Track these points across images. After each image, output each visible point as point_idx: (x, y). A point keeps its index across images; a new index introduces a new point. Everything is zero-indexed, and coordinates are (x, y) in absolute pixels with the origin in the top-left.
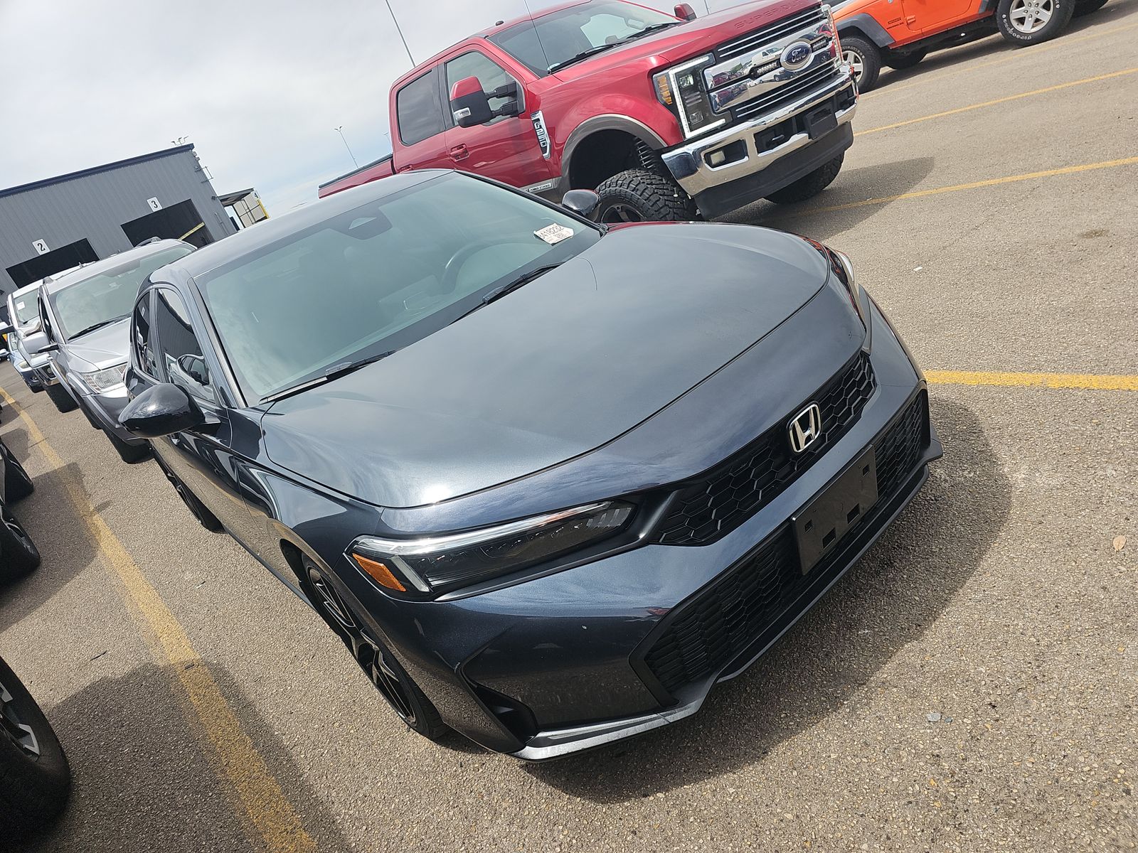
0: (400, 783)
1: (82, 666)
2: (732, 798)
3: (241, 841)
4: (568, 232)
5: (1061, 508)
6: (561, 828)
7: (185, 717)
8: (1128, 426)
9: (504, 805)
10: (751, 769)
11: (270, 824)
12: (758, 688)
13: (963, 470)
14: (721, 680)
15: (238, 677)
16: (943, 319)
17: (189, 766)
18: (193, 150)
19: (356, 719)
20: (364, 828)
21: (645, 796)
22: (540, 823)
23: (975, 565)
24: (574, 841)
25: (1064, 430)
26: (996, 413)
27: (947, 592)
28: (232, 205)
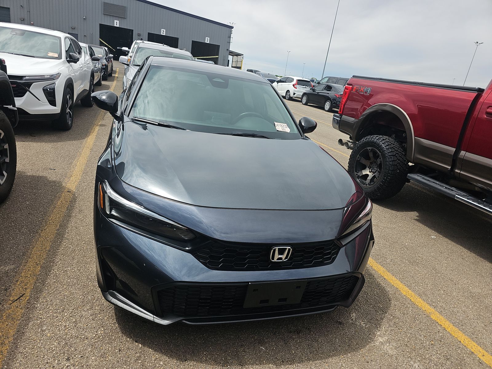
0: (79, 275)
1: (46, 169)
2: (159, 366)
3: (23, 255)
4: (288, 130)
5: (382, 363)
6: (103, 329)
7: (51, 206)
8: (443, 354)
9: (97, 308)
10: (175, 362)
11: (35, 257)
12: (208, 337)
13: (363, 321)
14: (184, 321)
15: (77, 205)
16: (421, 262)
17: (36, 221)
18: (232, 29)
19: (90, 245)
20: (55, 280)
21: (136, 342)
22: (99, 322)
23: (327, 358)
24: (101, 337)
25: (417, 336)
26: (399, 310)
27: (306, 358)
28: (233, 56)
